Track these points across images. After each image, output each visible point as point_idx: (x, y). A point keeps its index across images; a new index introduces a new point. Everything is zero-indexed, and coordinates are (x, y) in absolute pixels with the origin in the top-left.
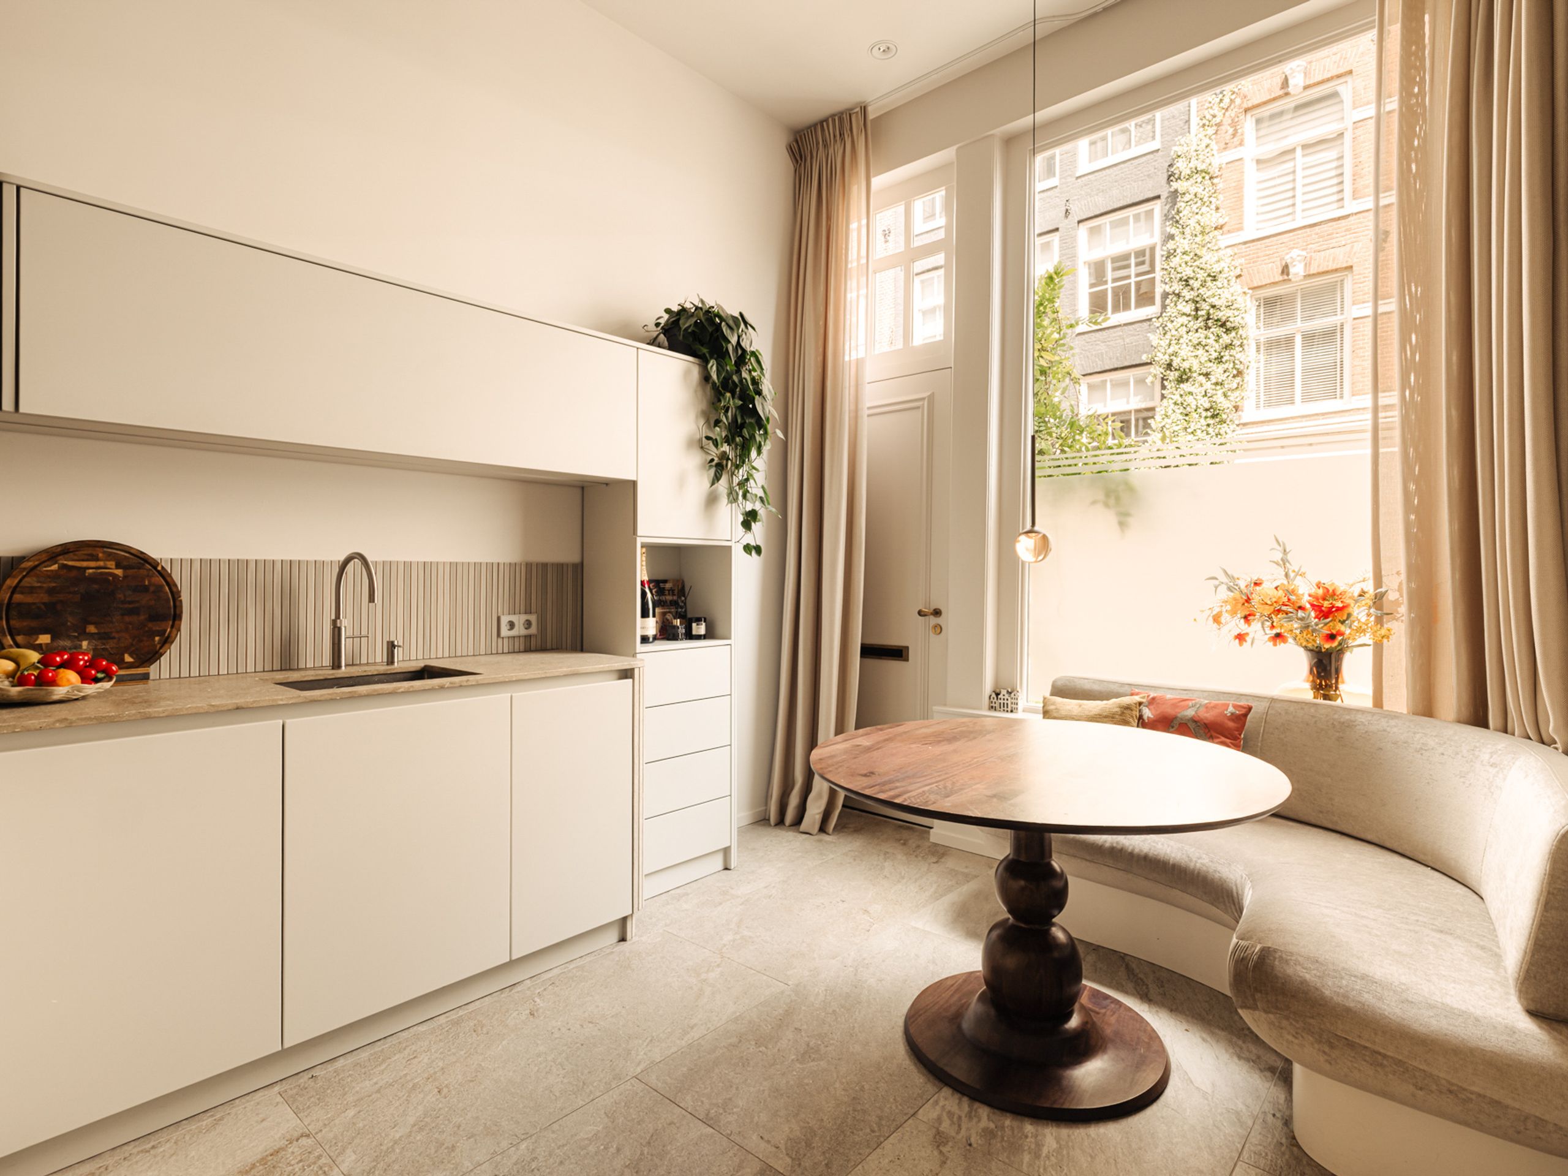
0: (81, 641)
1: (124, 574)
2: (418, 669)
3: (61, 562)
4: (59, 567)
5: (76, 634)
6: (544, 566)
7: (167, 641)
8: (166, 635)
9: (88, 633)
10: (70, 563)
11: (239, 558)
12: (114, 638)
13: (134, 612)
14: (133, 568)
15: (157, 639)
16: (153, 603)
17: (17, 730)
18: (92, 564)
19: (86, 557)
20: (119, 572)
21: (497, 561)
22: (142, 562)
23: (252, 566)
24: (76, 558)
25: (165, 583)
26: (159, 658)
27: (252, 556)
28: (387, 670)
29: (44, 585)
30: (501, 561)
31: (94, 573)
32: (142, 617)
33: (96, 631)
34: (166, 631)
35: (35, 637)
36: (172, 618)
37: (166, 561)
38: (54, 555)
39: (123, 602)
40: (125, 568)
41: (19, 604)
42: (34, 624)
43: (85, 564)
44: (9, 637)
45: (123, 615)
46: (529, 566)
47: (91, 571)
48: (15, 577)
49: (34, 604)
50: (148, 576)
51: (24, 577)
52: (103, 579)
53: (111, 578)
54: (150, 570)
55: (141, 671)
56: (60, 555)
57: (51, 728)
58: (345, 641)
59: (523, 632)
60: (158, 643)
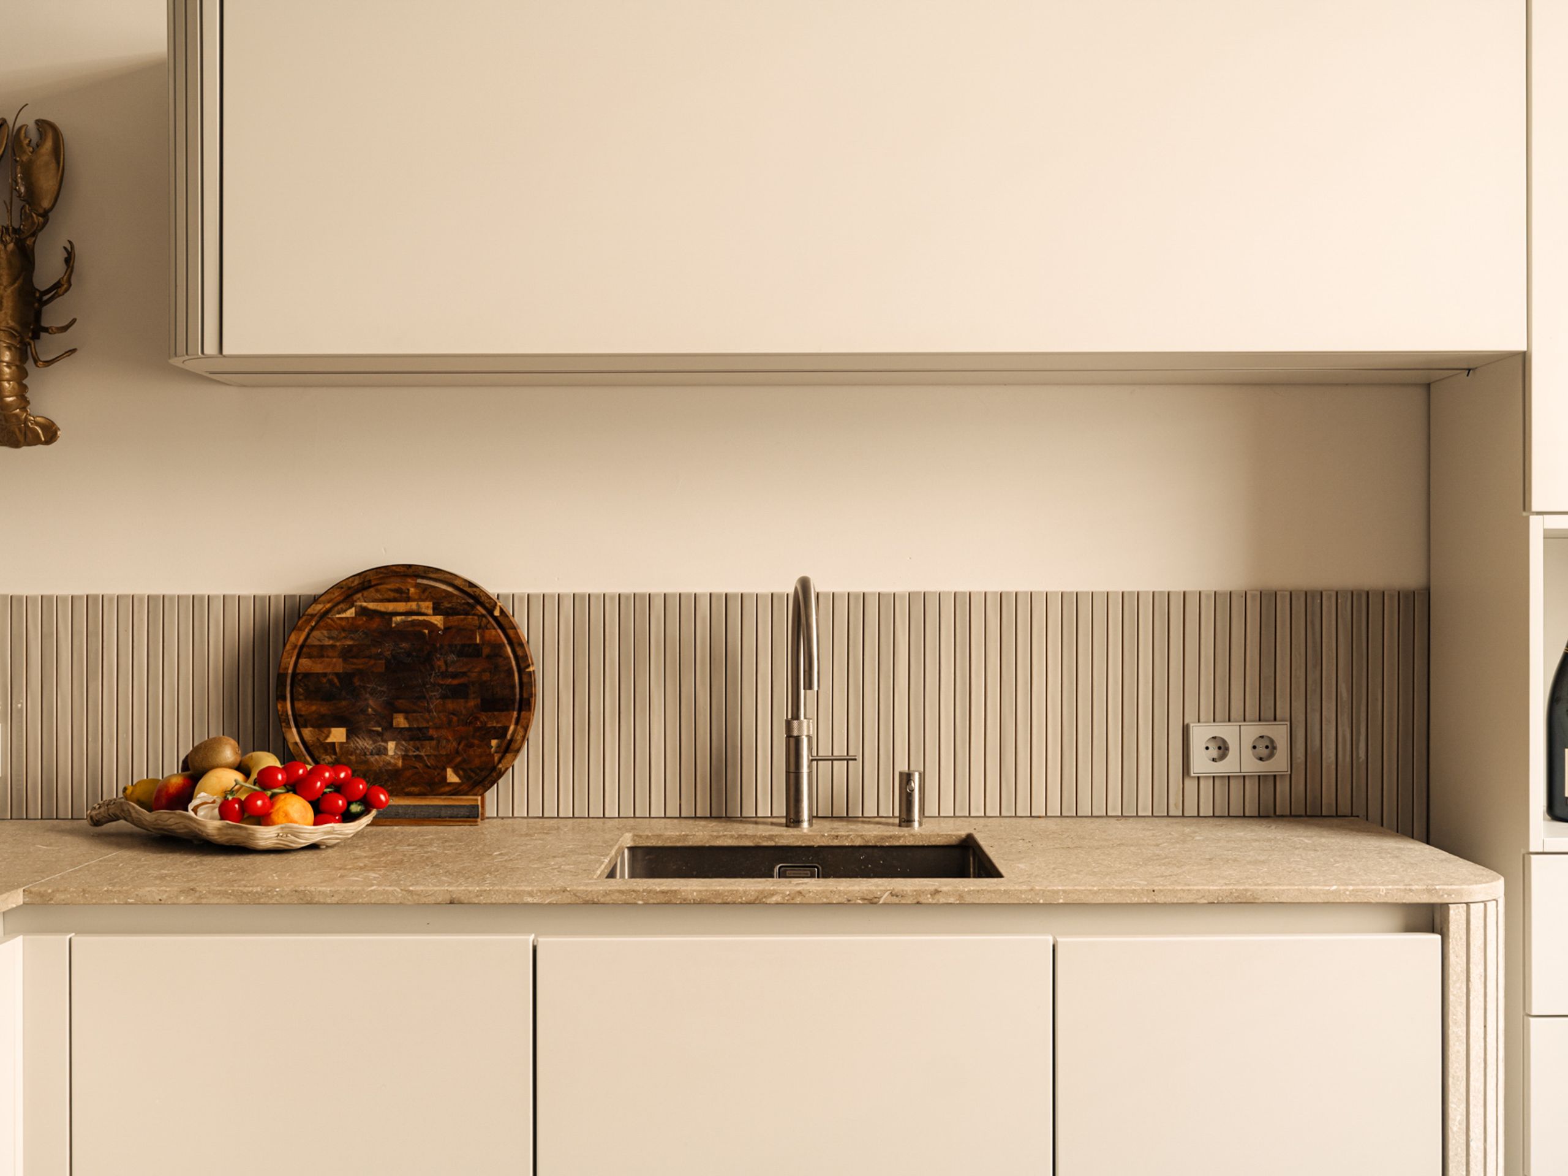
0: (386, 742)
1: (445, 623)
2: (953, 841)
3: (358, 604)
4: (356, 612)
5: (379, 729)
6: (1312, 599)
7: (510, 749)
8: (509, 737)
9: (397, 728)
10: (371, 606)
11: (637, 591)
12: (431, 738)
13: (458, 692)
14: (458, 614)
15: (494, 743)
16: (486, 676)
17: (130, 901)
18: (401, 607)
19: (392, 595)
20: (438, 620)
21: (1182, 588)
22: (471, 601)
23: (658, 605)
24: (378, 596)
25: (506, 642)
26: (495, 781)
27: (657, 588)
28: (883, 838)
29: (338, 644)
30: (1191, 587)
31: (404, 622)
32: (472, 703)
33: (407, 726)
34: (507, 729)
35: (325, 730)
36: (517, 706)
37: (506, 596)
38: (350, 592)
39: (444, 675)
40: (446, 613)
41: (307, 675)
42: (324, 709)
43: (391, 607)
44: (294, 730)
45: (444, 697)
46: (1268, 599)
47: (399, 618)
48: (301, 629)
49: (325, 675)
50: (480, 627)
51: (313, 629)
52: (415, 633)
53: (426, 631)
54: (483, 616)
55: (465, 800)
56: (357, 591)
57: (174, 904)
58: (810, 767)
59: (1252, 766)
60: (496, 752)
